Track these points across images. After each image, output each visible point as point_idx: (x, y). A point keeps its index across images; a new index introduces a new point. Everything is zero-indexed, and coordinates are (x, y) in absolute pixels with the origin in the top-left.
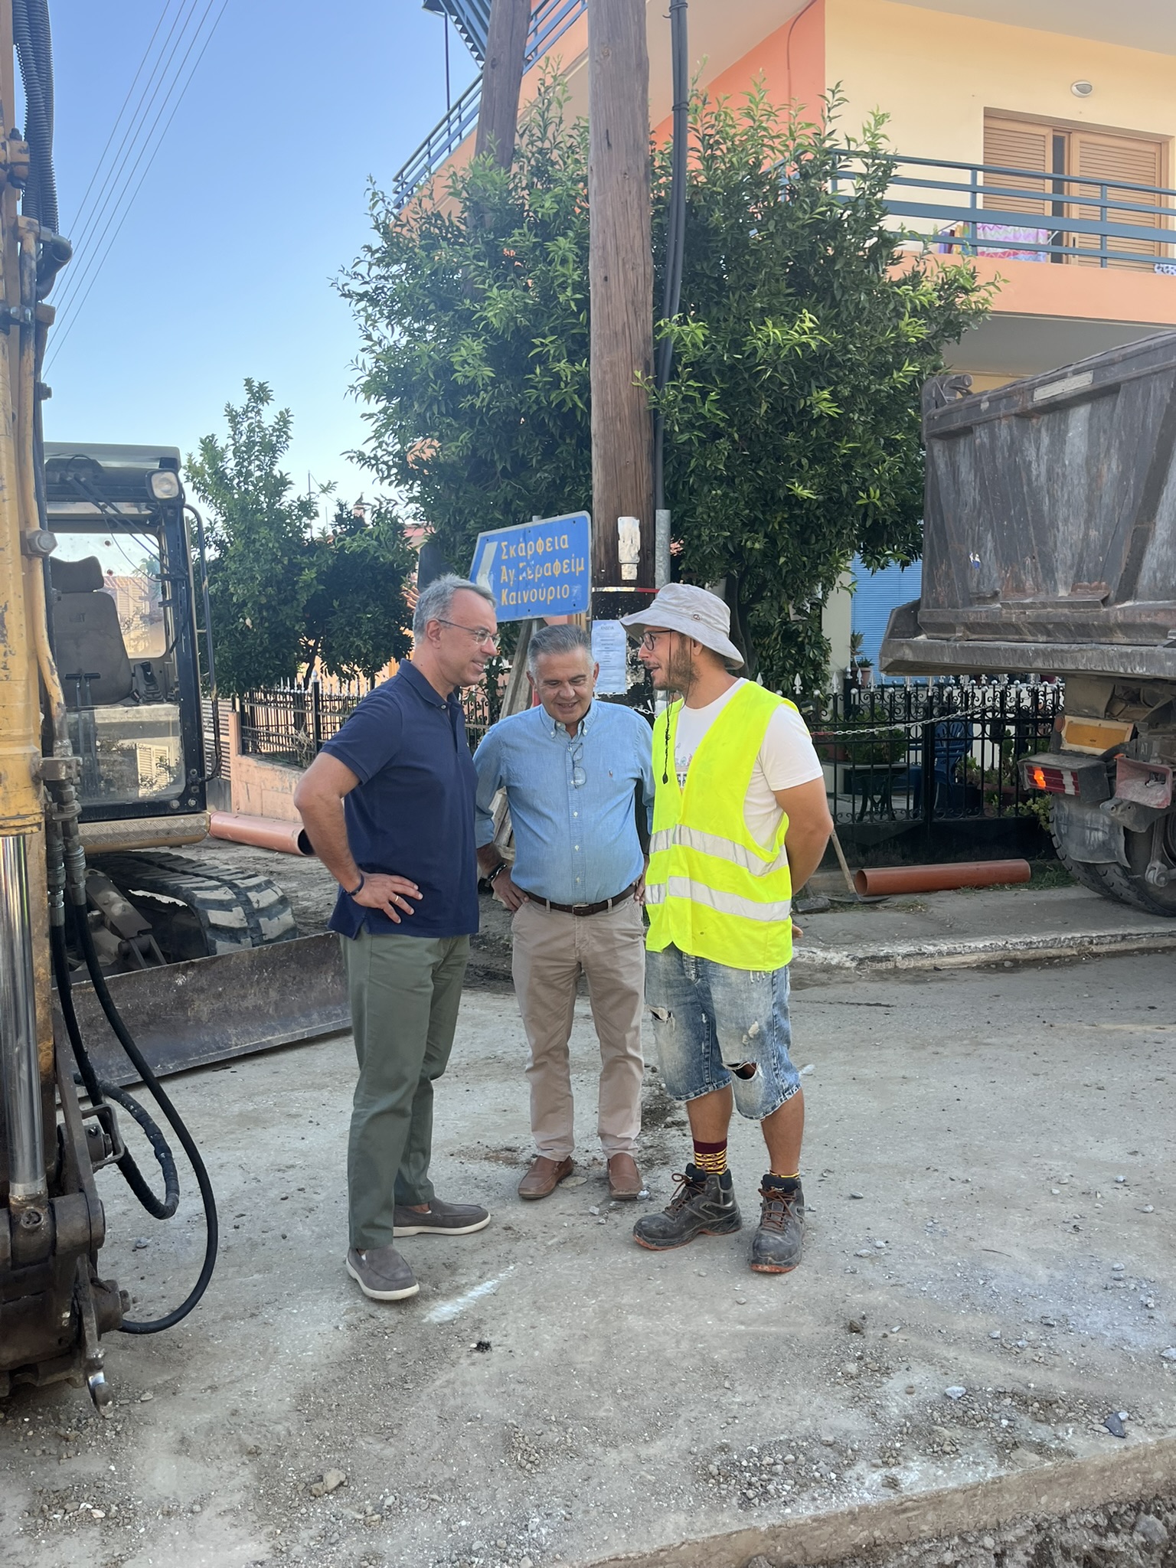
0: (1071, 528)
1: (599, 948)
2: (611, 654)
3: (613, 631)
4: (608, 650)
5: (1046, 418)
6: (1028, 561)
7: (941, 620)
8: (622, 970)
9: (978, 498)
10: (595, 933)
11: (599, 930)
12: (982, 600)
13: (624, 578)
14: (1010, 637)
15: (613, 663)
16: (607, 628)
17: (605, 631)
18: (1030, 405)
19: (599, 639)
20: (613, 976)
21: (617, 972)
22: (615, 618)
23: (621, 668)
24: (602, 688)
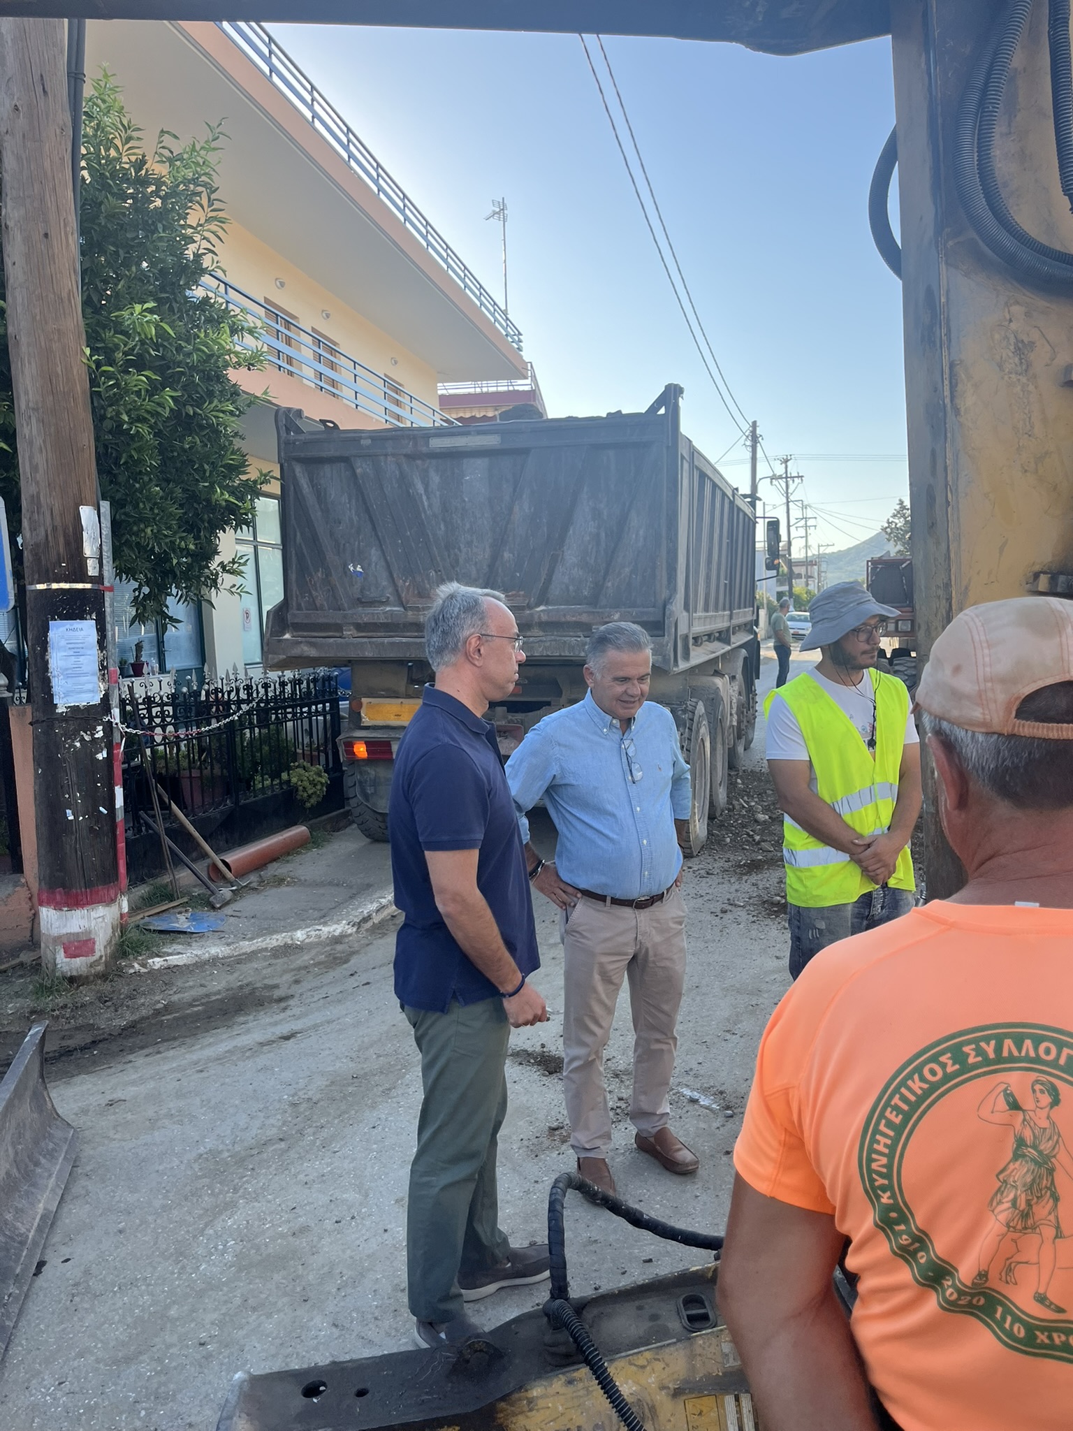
0: (475, 550)
1: (658, 939)
2: (81, 659)
3: (82, 633)
4: (78, 655)
5: (434, 462)
6: (433, 573)
7: (322, 620)
8: (675, 957)
9: (355, 519)
10: (655, 925)
11: (658, 921)
12: (372, 603)
13: (90, 574)
14: (408, 634)
15: (85, 669)
16: (74, 630)
17: (71, 633)
18: (424, 449)
19: (63, 643)
20: (667, 964)
21: (670, 959)
22: (82, 618)
23: (93, 675)
24: (70, 699)
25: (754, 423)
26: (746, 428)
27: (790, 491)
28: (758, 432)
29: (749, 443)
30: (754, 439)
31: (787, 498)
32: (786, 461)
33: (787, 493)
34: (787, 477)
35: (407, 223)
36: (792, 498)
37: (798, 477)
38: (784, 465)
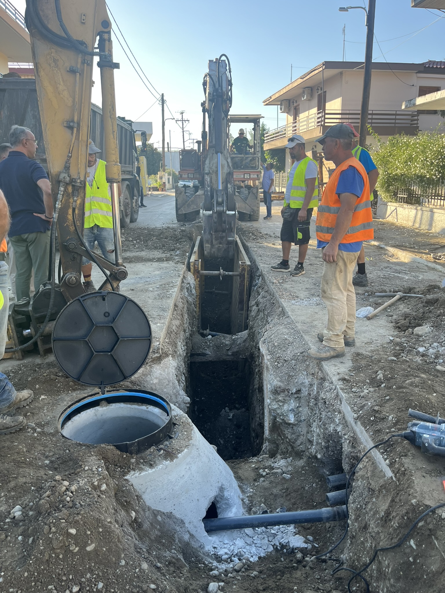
25: (163, 94)
26: (159, 97)
27: (184, 126)
28: (165, 98)
29: (161, 103)
30: (163, 101)
31: (183, 129)
32: (182, 113)
33: (183, 128)
34: (182, 121)
35: (7, 10)
36: (184, 130)
37: (187, 121)
38: (181, 115)
